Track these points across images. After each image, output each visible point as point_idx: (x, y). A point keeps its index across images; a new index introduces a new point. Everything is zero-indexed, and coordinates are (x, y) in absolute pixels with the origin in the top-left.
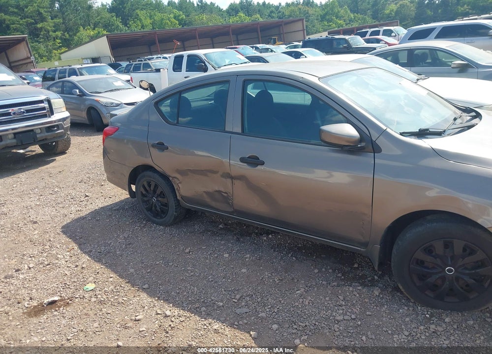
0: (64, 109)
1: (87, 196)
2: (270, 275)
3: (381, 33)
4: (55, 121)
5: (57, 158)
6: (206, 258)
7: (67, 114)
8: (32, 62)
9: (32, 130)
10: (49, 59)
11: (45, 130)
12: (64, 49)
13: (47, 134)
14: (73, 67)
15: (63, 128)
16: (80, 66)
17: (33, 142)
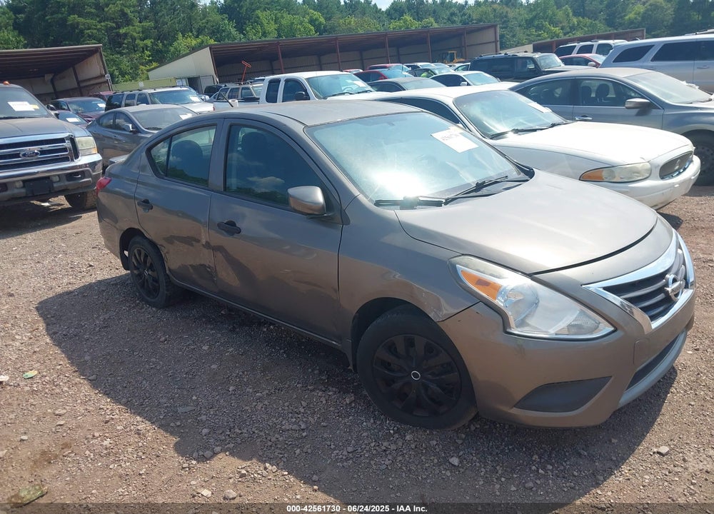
0: (95, 151)
1: (91, 266)
2: (241, 373)
3: (595, 49)
4: (80, 166)
5: (84, 215)
6: (181, 350)
7: (98, 157)
8: (107, 82)
9: (48, 178)
10: (134, 77)
11: (65, 177)
12: (155, 64)
13: (67, 183)
14: (144, 91)
15: (90, 176)
16: (153, 91)
17: (48, 192)
